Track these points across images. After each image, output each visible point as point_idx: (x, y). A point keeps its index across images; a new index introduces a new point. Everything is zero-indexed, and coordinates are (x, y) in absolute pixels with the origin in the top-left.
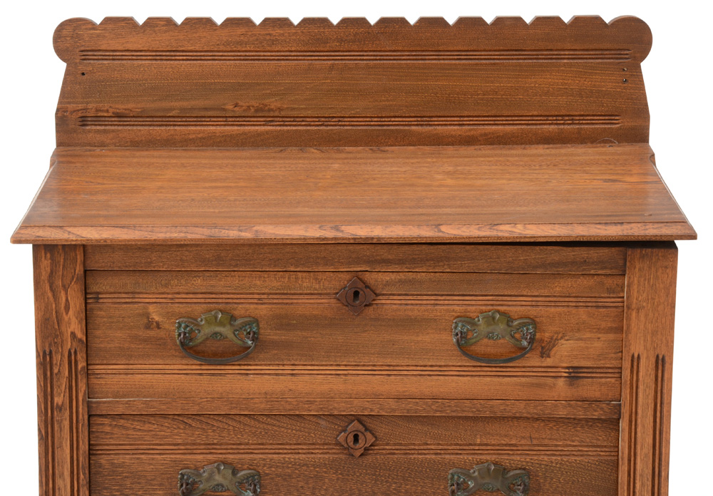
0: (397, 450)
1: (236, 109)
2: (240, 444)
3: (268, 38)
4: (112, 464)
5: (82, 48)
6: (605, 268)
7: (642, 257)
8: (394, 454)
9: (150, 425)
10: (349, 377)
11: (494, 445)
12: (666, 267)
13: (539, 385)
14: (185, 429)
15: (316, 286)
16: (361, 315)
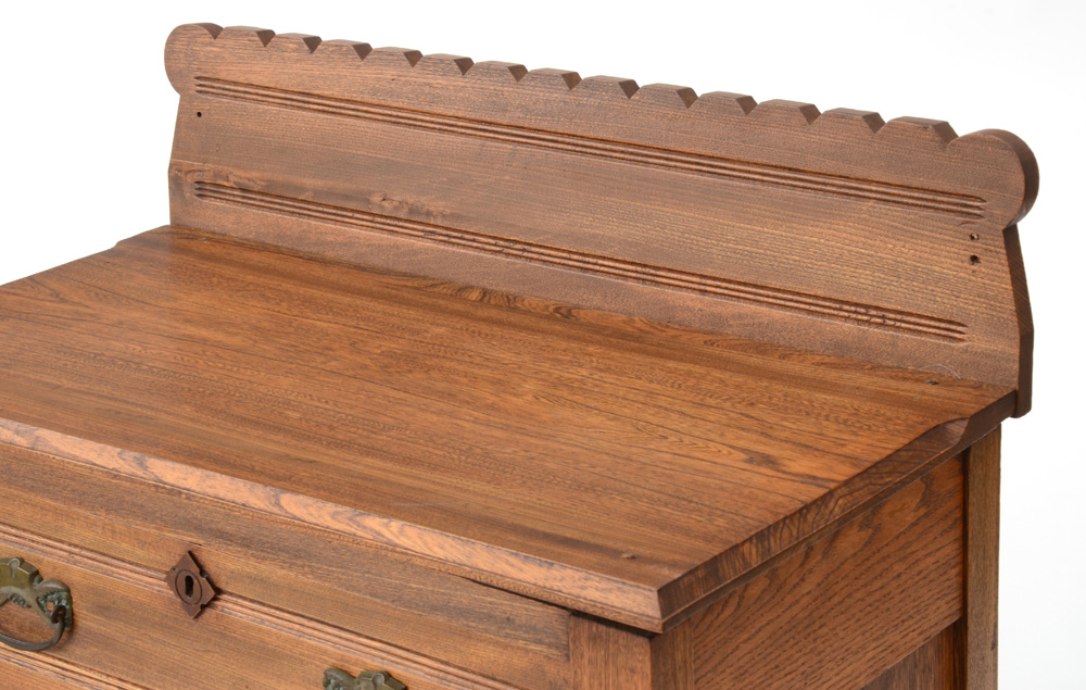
1: (385, 204)
3: (427, 89)
5: (199, 74)
15: (139, 552)
16: (200, 619)
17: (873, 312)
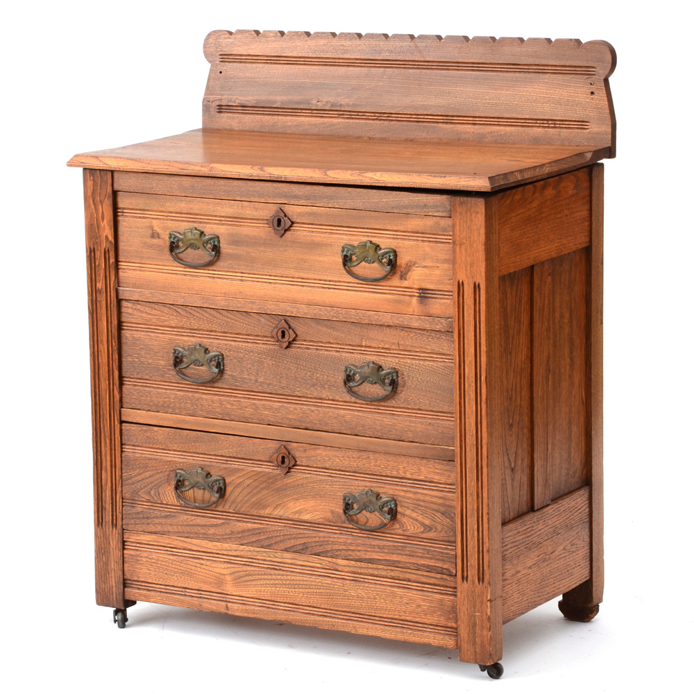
0: (311, 345)
1: (318, 103)
2: (211, 331)
3: (341, 48)
4: (134, 337)
5: (221, 53)
6: (439, 211)
7: (461, 204)
8: (308, 349)
9: (156, 311)
10: (277, 285)
11: (374, 348)
12: (477, 213)
13: (399, 302)
14: (176, 316)
15: (255, 213)
16: (283, 237)
17: (550, 122)
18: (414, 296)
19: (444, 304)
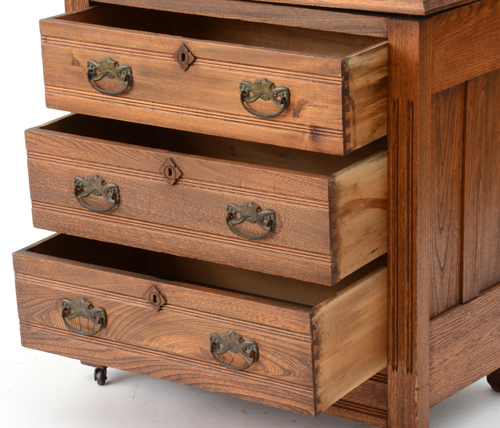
8: (194, 186)
15: (162, 47)
16: (187, 71)
18: (307, 132)
19: (334, 141)
